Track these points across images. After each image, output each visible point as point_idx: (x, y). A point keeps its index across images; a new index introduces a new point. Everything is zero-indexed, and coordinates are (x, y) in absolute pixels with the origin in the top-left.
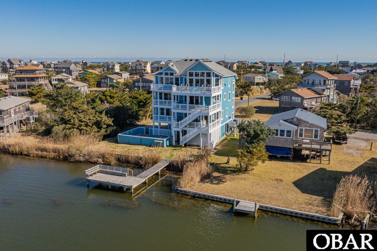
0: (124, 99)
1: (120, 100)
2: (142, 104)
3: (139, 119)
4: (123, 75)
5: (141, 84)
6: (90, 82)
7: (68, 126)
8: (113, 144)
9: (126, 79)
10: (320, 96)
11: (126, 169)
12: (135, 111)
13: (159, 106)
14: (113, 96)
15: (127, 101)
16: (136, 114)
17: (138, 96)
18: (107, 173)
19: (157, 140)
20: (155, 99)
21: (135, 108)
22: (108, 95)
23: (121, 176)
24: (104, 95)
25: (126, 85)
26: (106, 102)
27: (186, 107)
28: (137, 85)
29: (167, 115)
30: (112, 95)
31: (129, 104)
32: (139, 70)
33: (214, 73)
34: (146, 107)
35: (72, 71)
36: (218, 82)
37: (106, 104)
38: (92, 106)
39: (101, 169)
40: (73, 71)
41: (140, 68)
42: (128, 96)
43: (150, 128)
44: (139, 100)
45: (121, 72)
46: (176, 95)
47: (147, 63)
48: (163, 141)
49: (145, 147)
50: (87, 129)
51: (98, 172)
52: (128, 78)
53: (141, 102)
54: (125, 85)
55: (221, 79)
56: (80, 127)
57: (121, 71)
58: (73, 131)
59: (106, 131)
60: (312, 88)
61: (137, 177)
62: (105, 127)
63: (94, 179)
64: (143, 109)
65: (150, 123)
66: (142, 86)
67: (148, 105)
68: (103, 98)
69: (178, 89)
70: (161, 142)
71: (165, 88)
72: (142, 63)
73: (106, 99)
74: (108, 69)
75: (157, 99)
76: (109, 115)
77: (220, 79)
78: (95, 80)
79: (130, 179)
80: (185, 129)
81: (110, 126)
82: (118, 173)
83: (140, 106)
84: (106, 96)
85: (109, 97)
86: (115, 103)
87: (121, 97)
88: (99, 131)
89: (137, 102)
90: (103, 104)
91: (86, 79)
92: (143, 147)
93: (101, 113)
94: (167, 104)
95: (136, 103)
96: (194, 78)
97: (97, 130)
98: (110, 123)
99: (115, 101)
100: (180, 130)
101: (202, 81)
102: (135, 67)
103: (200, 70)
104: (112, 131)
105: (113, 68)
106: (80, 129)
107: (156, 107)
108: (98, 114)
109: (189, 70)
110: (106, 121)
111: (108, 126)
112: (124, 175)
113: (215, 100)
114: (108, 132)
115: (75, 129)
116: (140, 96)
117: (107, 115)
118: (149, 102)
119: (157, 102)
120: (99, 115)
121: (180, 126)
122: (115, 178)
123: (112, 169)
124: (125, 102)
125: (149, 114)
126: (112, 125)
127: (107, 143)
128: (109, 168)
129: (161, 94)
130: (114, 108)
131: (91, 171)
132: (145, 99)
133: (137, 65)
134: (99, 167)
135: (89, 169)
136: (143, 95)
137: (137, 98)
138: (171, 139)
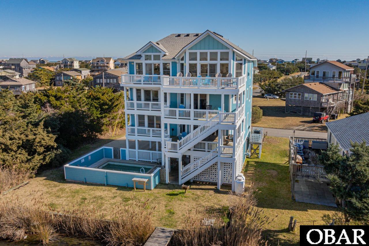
0: (78, 100)
1: (72, 102)
2: (107, 107)
3: (102, 131)
4: (83, 72)
5: (104, 81)
6: (42, 80)
8: (56, 183)
9: (86, 77)
10: (337, 92)
12: (96, 118)
13: (136, 112)
14: (61, 96)
15: (83, 103)
16: (98, 123)
17: (100, 95)
19: (138, 177)
20: (129, 100)
21: (96, 114)
22: (51, 95)
24: (45, 95)
25: (86, 82)
26: (49, 106)
27: (188, 114)
28: (99, 82)
29: (149, 126)
30: (59, 94)
31: (85, 109)
32: (101, 66)
33: (234, 52)
34: (113, 111)
35: (22, 68)
36: (241, 69)
37: (49, 109)
38: (23, 114)
40: (24, 69)
41: (102, 65)
42: (85, 96)
43: (121, 149)
44: (102, 102)
45: (80, 69)
46: (168, 92)
47: (110, 58)
48: (149, 178)
49: (114, 190)
52: (88, 75)
53: (105, 104)
54: (84, 83)
55: (245, 63)
57: (81, 67)
59: (44, 159)
60: (325, 82)
62: (42, 151)
64: (108, 115)
65: (119, 135)
66: (105, 83)
67: (116, 109)
68: (44, 99)
69: (172, 83)
70: (146, 180)
71: (147, 81)
72: (104, 59)
73: (49, 102)
74: (66, 66)
75: (132, 100)
76: (50, 129)
77: (243, 63)
78: (48, 77)
80: (188, 153)
81: (50, 148)
83: (103, 111)
84: (48, 97)
85: (53, 98)
86: (63, 107)
87: (74, 97)
88: (30, 159)
89: (99, 105)
90: (43, 109)
91: (37, 76)
92: (110, 191)
93: (36, 125)
94: (150, 109)
95: (97, 106)
96: (199, 63)
98: (50, 143)
99: (63, 103)
100: (178, 156)
101: (213, 67)
102: (97, 63)
103: (209, 49)
104: (55, 158)
105: (71, 65)
107: (130, 114)
108: (30, 126)
109: (189, 49)
110: (44, 140)
111: (48, 148)
113: (235, 100)
114: (47, 160)
116: (103, 95)
117: (47, 128)
118: (117, 105)
119: (132, 105)
120: (33, 129)
121: (178, 149)
124: (80, 106)
125: (117, 122)
126: (56, 147)
127: (44, 181)
129: (138, 91)
130: (61, 115)
132: (111, 100)
133: (99, 61)
136: (107, 94)
137: (98, 99)
138: (162, 172)
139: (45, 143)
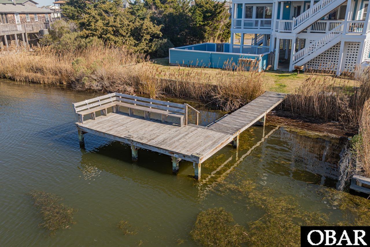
1: (176, 7)
2: (210, 14)
7: (85, 32)
8: (161, 66)
11: (180, 105)
12: (199, 25)
18: (132, 114)
21: (199, 21)
23: (166, 123)
26: (154, 8)
34: (215, 19)
39: (120, 103)
43: (224, 44)
44: (205, 9)
50: (117, 39)
51: (110, 110)
53: (208, 11)
56: (106, 35)
58: (91, 41)
59: (150, 46)
61: (212, 129)
62: (148, 38)
63: (94, 128)
64: (211, 23)
67: (219, 17)
76: (156, 22)
79: (191, 134)
80: (303, 36)
82: (160, 115)
83: (206, 18)
85: (159, 1)
88: (138, 44)
92: (215, 71)
95: (200, 13)
97: (135, 42)
98: (156, 32)
99: (167, 6)
104: (160, 47)
106: (104, 38)
111: (154, 36)
112: (177, 122)
114: (153, 48)
115: (95, 38)
117: (153, 21)
121: (293, 28)
122: (151, 129)
123: (145, 104)
125: (218, 33)
126: (161, 36)
128: (139, 103)
130: (166, 15)
131: (91, 105)
134: (115, 99)
135: (87, 101)
138: (271, 57)
139: (152, 30)
